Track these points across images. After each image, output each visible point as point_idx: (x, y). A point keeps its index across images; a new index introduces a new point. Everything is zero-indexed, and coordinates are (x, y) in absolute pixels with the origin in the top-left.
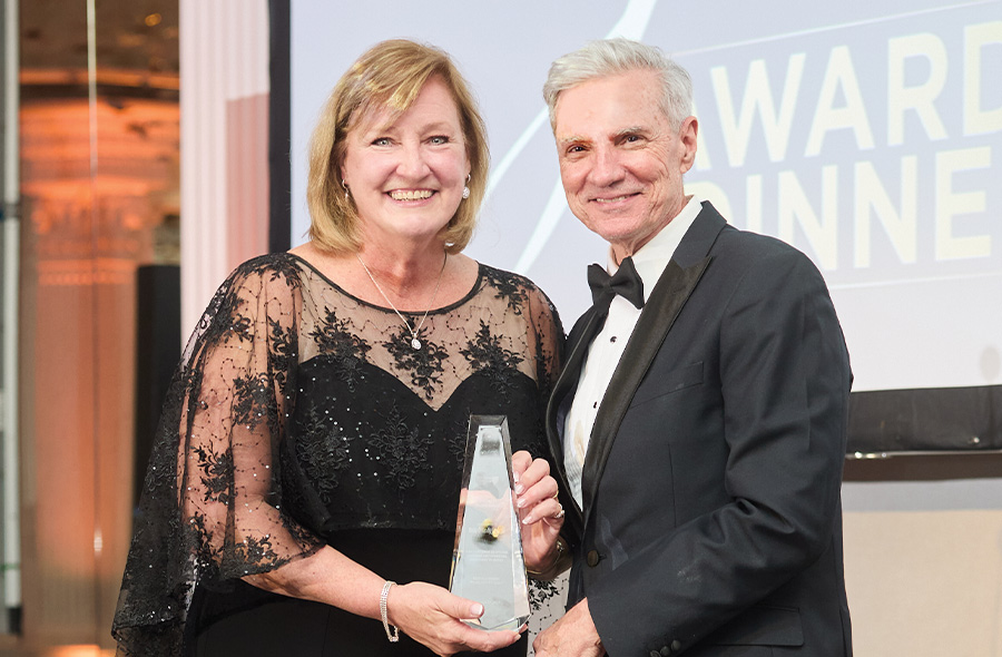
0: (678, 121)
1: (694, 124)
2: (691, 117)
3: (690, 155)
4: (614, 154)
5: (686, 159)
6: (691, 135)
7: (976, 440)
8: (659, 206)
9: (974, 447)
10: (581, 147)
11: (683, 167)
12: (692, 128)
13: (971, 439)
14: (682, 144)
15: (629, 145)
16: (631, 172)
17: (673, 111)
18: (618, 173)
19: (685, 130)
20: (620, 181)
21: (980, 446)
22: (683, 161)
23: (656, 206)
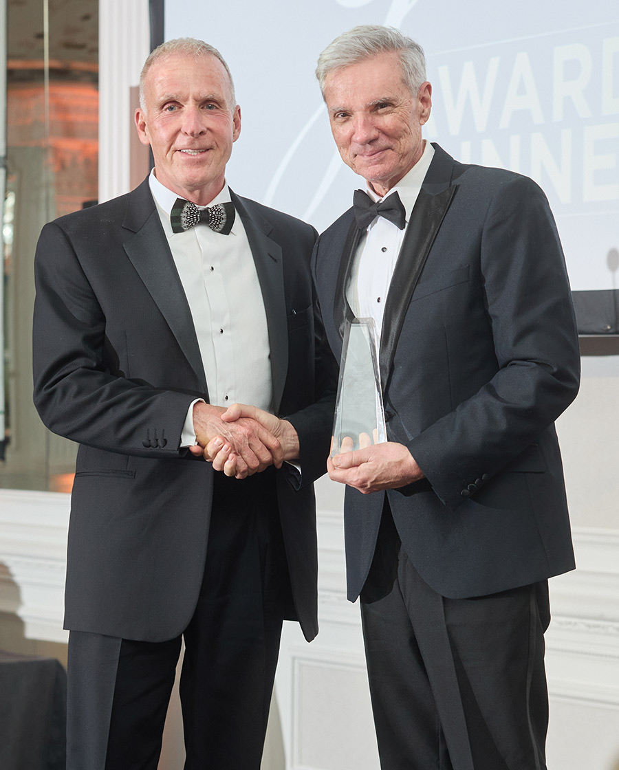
0: (416, 88)
1: (429, 87)
2: (425, 82)
3: (426, 110)
4: (370, 119)
5: (424, 114)
6: (426, 95)
7: (609, 327)
8: (405, 155)
9: (607, 332)
10: (346, 114)
11: (422, 121)
12: (427, 90)
13: (606, 327)
14: (420, 104)
15: (380, 111)
16: (384, 132)
17: (412, 81)
18: (374, 133)
19: (421, 93)
20: (376, 139)
21: (611, 331)
22: (422, 116)
23: (403, 156)
